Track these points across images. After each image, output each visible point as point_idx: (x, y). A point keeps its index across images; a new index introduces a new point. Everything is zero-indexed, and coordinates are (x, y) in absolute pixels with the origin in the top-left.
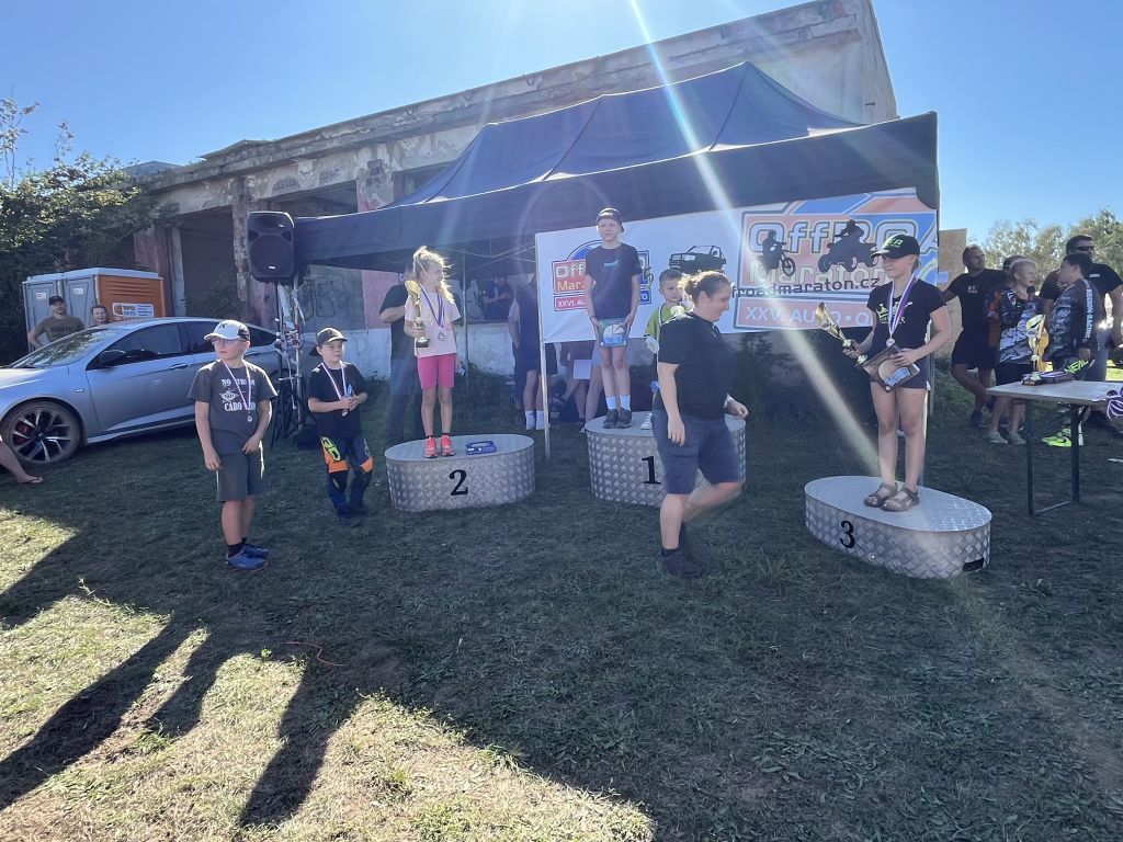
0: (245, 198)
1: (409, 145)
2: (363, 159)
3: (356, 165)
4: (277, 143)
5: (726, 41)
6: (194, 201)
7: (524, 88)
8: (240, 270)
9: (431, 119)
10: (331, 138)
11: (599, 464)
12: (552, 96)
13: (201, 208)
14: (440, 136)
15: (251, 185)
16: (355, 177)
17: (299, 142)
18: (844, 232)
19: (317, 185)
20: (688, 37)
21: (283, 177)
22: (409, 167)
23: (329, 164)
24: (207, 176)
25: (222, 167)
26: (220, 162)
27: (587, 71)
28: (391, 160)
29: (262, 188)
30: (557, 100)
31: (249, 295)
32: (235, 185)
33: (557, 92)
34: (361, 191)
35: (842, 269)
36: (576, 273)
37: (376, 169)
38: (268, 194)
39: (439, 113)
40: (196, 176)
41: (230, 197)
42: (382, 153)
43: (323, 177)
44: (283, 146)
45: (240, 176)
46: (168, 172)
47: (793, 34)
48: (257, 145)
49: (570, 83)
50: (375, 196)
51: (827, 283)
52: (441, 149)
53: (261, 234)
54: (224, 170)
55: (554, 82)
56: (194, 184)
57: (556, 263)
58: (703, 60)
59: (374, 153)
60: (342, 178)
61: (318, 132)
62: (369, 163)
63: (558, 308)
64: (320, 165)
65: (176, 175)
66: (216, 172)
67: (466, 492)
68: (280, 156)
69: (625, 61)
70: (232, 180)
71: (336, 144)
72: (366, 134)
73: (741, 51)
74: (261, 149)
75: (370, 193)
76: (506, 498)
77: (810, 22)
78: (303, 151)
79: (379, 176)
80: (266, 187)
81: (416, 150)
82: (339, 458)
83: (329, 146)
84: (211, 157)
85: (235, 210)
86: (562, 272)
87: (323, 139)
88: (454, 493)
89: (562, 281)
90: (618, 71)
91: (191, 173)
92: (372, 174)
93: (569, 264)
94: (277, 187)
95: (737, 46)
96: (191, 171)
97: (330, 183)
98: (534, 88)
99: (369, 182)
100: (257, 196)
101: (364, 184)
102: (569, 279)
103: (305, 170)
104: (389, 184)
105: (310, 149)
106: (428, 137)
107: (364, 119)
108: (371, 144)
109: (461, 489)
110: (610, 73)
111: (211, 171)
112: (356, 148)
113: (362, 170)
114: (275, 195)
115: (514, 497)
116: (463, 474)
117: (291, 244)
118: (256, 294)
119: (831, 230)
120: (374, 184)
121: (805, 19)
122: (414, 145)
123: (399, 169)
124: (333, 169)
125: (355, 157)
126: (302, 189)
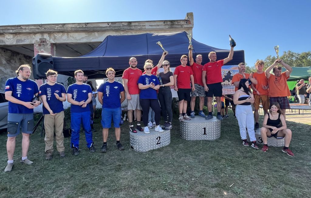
1: (58, 36)
2: (38, 37)
3: (34, 39)
7: (106, 25)
9: (70, 29)
10: (25, 29)
12: (114, 29)
14: (71, 34)
16: (33, 43)
17: (9, 28)
18: (228, 73)
19: (15, 43)
22: (58, 42)
23: (21, 37)
27: (126, 24)
28: (50, 39)
30: (116, 30)
33: (116, 28)
34: (36, 48)
35: (227, 81)
37: (43, 42)
39: (73, 28)
42: (46, 36)
43: (18, 41)
47: (179, 26)
51: (224, 84)
52: (71, 38)
53: (42, 61)
55: (114, 25)
58: (158, 27)
59: (43, 36)
60: (27, 42)
61: (20, 26)
62: (40, 39)
64: (16, 37)
71: (27, 31)
72: (42, 29)
73: (168, 27)
75: (40, 49)
78: (11, 31)
83: (24, 31)
87: (22, 28)
88: (157, 144)
92: (41, 42)
97: (21, 44)
99: (40, 45)
101: (37, 45)
103: (8, 37)
104: (49, 47)
105: (14, 31)
106: (66, 34)
107: (42, 25)
108: (42, 33)
109: (159, 142)
112: (35, 33)
113: (37, 41)
116: (160, 137)
117: (53, 65)
119: (225, 73)
120: (42, 46)
121: (182, 23)
122: (60, 36)
123: (53, 42)
124: (23, 39)
125: (34, 36)
126: (6, 44)
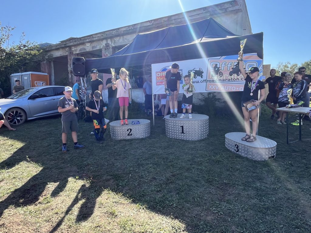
0: (71, 53)
1: (117, 39)
2: (104, 43)
3: (102, 44)
4: (80, 38)
5: (205, 12)
6: (57, 54)
7: (149, 24)
8: (70, 73)
9: (123, 32)
10: (95, 37)
11: (168, 128)
12: (156, 26)
13: (59, 56)
14: (125, 37)
15: (73, 49)
16: (101, 48)
17: (86, 38)
18: (236, 65)
19: (91, 50)
20: (195, 10)
21: (82, 48)
22: (117, 45)
23: (94, 44)
24: (61, 47)
25: (65, 44)
26: (65, 43)
27: (166, 19)
28: (112, 43)
29: (76, 50)
30: (158, 27)
31: (72, 80)
32: (69, 49)
33: (158, 25)
34: (103, 52)
35: (236, 75)
36: (162, 75)
37: (107, 45)
38: (78, 52)
39: (125, 31)
40: (58, 47)
41: (67, 53)
42: (109, 41)
43: (93, 47)
44: (82, 39)
45: (70, 47)
46: (51, 46)
47: (223, 10)
48: (75, 39)
49: (161, 23)
50: (107, 53)
51: (232, 79)
52: (125, 40)
53: (76, 63)
54: (66, 45)
55: (157, 22)
56: (57, 49)
57: (157, 72)
58: (198, 17)
59: (107, 41)
60: (98, 48)
61: (92, 35)
62: (105, 44)
63: (157, 85)
64: (92, 45)
65: (52, 47)
66: (64, 46)
67: (131, 135)
68: (81, 42)
69: (177, 17)
70: (68, 48)
71: (96, 38)
72: (105, 36)
73: (209, 14)
74: (76, 39)
75: (106, 52)
76: (142, 137)
77: (228, 7)
78: (87, 40)
79: (108, 48)
80: (77, 50)
81: (118, 41)
82: (98, 125)
83: (95, 39)
84: (62, 42)
85: (68, 56)
86: (158, 75)
87: (93, 37)
88: (128, 135)
89: (158, 77)
90: (175, 19)
91: (57, 46)
92: (106, 47)
93: (160, 73)
94: (80, 50)
95: (208, 13)
96: (57, 45)
97: (95, 49)
98: (151, 24)
99: (105, 49)
100: (74, 53)
101: (104, 50)
102: (160, 77)
103: (88, 46)
104: (111, 50)
105: (89, 40)
106: (122, 37)
107: (104, 32)
108: (106, 39)
109: (130, 134)
110: (172, 20)
111: (62, 45)
112: (102, 40)
113: (103, 46)
114: (80, 52)
115: (145, 136)
116: (131, 130)
117: (84, 66)
118: (74, 80)
119: (233, 64)
120: (107, 50)
121: (226, 6)
122: (118, 39)
123: (114, 46)
124: (95, 45)
125: (102, 42)
126: (87, 51)
